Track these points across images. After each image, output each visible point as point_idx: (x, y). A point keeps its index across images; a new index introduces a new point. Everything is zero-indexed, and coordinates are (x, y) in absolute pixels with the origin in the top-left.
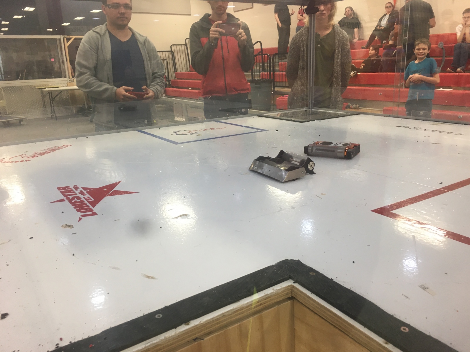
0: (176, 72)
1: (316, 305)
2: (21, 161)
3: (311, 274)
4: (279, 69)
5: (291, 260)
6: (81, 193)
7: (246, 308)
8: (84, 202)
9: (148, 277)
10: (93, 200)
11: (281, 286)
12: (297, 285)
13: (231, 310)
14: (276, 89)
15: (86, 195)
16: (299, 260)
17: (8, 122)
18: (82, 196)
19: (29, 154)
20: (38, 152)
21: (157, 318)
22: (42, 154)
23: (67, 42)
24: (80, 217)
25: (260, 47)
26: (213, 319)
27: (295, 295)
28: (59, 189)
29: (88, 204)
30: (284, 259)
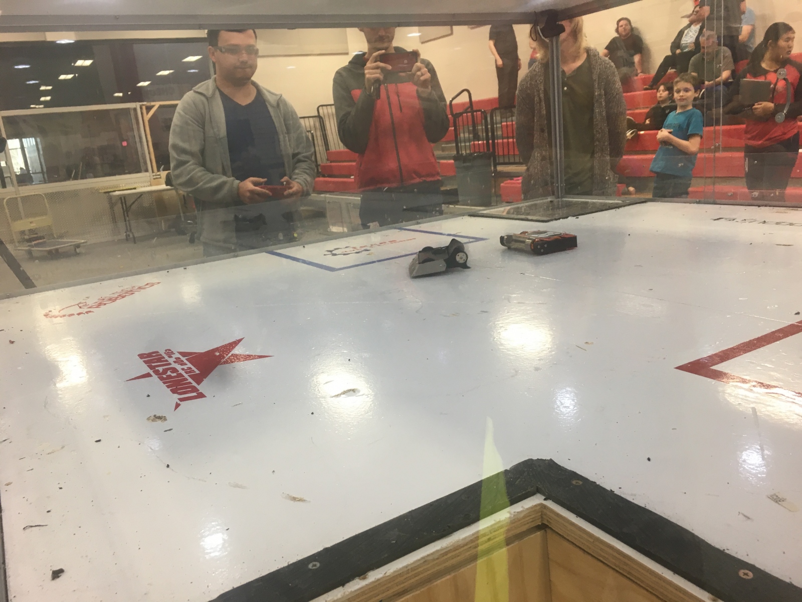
0: (328, 151)
1: (585, 536)
2: (79, 314)
3: (574, 482)
4: (502, 134)
5: (538, 459)
6: (178, 361)
7: (463, 546)
8: (184, 376)
9: (294, 499)
10: (197, 372)
11: (522, 507)
12: (550, 504)
13: (437, 551)
14: (500, 168)
15: (186, 364)
16: (551, 460)
17: (57, 250)
18: (179, 367)
19: (90, 302)
20: (106, 297)
21: (311, 569)
22: (112, 300)
23: (147, 113)
24: (177, 402)
25: (467, 100)
26: (407, 567)
27: (547, 521)
28: (141, 356)
29: (190, 380)
30: (526, 458)
